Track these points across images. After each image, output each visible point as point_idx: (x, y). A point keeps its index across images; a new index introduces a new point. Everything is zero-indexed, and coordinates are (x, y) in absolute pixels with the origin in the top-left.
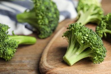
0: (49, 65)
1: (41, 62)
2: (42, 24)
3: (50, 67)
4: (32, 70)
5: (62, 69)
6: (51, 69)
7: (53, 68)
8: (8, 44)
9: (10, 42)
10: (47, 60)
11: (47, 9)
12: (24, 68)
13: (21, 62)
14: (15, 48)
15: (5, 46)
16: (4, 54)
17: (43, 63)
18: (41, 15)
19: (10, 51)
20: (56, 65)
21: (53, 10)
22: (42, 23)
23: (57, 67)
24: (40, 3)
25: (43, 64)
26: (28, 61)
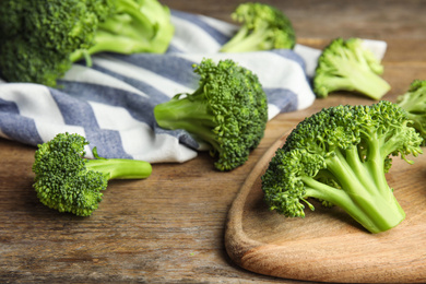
0: (250, 237)
1: (229, 233)
2: (224, 136)
3: (252, 242)
4: (209, 251)
5: (279, 247)
6: (255, 247)
7: (260, 246)
8: (84, 182)
9: (89, 177)
10: (243, 228)
11: (237, 96)
12: (189, 246)
13: (178, 230)
14: (101, 191)
15: (78, 185)
16: (75, 204)
17: (234, 233)
18: (223, 113)
19: (89, 198)
20: (266, 239)
21: (251, 98)
22: (225, 132)
23: (266, 242)
24: (220, 84)
25: (235, 237)
26: (195, 229)
